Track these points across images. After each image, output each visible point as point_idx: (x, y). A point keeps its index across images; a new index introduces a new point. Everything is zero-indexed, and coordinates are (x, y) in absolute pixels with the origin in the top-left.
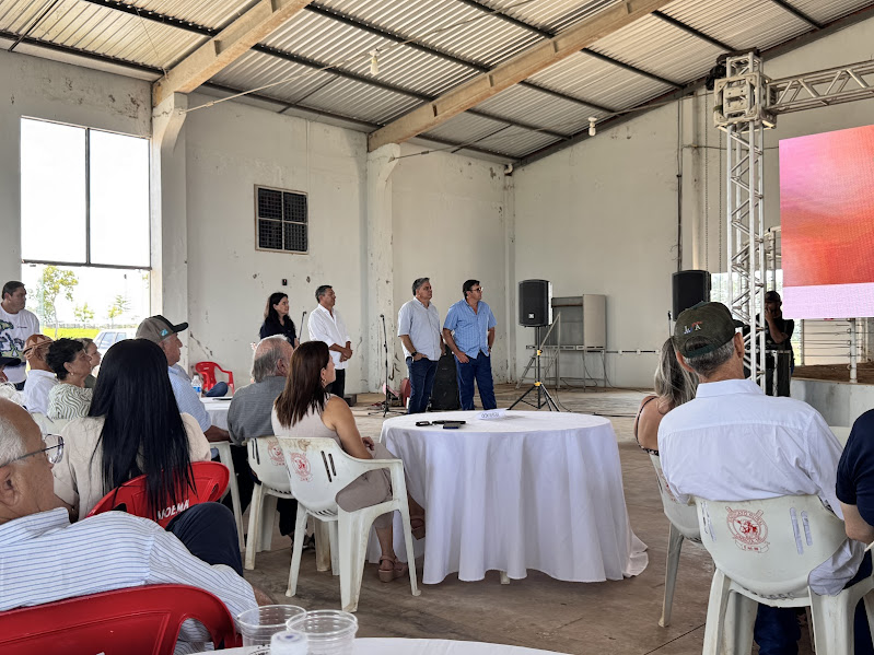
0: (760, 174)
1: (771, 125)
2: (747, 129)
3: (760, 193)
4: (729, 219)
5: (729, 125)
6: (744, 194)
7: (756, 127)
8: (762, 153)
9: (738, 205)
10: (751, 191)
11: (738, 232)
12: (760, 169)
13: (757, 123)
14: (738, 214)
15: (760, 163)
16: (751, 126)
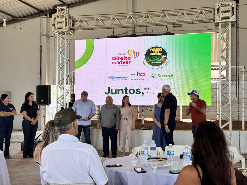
0: (69, 52)
1: (72, 34)
2: (64, 34)
3: (68, 58)
4: (57, 67)
5: (57, 32)
6: (63, 59)
7: (67, 34)
8: (69, 44)
9: (61, 62)
10: (65, 57)
11: (61, 72)
12: (69, 49)
13: (68, 32)
14: (61, 65)
15: (69, 47)
16: (65, 33)
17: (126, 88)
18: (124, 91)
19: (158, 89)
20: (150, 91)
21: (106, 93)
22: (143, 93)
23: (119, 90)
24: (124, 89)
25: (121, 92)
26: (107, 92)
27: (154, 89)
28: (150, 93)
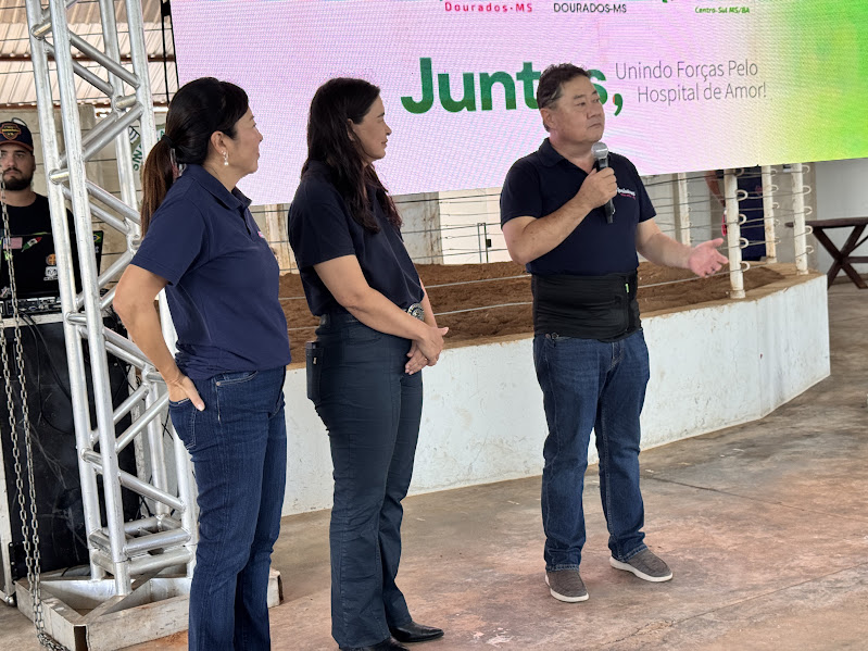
17: (528, 66)
18: (519, 86)
19: (690, 71)
20: (653, 84)
21: (408, 104)
22: (618, 100)
23: (487, 81)
24: (519, 76)
25: (498, 91)
26: (418, 98)
27: (668, 70)
28: (654, 95)
